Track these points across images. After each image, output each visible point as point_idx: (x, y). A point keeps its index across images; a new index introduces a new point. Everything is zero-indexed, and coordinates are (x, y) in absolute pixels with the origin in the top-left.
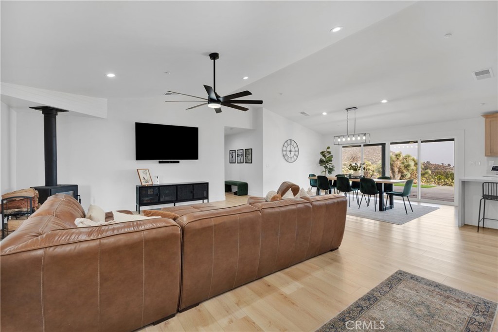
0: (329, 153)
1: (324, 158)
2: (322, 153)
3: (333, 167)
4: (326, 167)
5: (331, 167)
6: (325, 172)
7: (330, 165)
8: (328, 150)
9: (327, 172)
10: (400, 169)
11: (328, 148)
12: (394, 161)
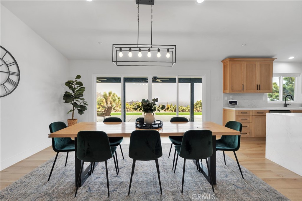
0: (80, 84)
1: (71, 92)
2: (69, 84)
3: (85, 104)
4: (75, 105)
5: (82, 104)
6: (73, 111)
7: (80, 101)
8: (78, 80)
9: (76, 111)
10: (111, 102)
11: (79, 77)
12: (107, 97)
